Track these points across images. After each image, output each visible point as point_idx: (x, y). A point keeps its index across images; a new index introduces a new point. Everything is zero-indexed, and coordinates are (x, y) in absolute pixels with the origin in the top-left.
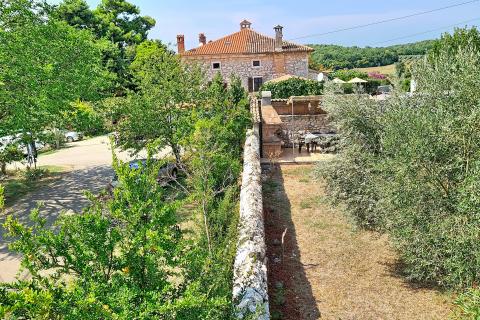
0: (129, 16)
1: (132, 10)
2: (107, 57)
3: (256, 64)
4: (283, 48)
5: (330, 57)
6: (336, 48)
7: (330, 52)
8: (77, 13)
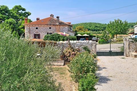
0: (23, 11)
1: (24, 10)
2: (11, 24)
3: (50, 28)
4: (59, 23)
5: (97, 27)
6: (99, 24)
7: (97, 25)
8: (4, 10)
